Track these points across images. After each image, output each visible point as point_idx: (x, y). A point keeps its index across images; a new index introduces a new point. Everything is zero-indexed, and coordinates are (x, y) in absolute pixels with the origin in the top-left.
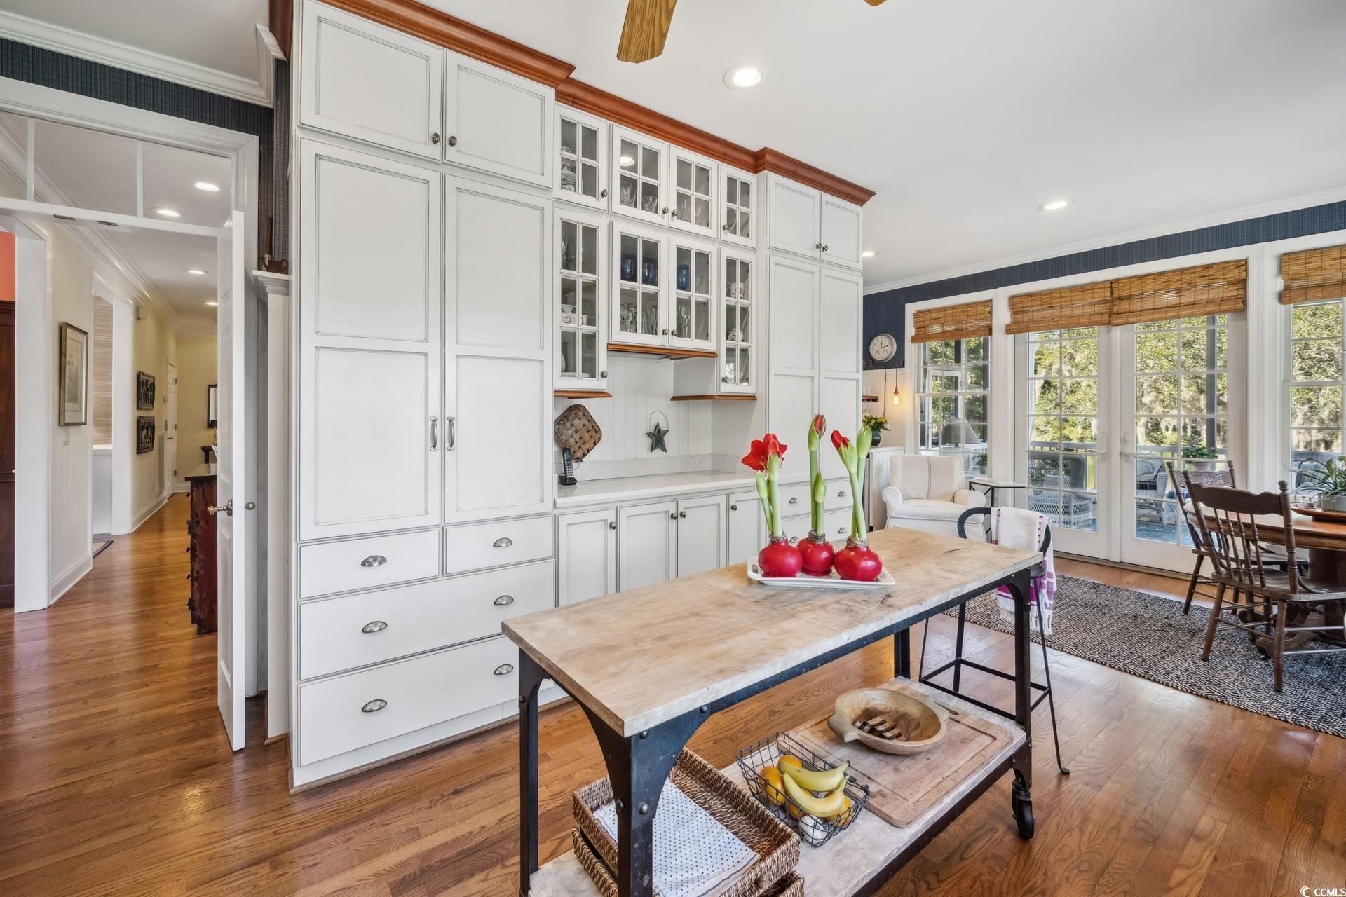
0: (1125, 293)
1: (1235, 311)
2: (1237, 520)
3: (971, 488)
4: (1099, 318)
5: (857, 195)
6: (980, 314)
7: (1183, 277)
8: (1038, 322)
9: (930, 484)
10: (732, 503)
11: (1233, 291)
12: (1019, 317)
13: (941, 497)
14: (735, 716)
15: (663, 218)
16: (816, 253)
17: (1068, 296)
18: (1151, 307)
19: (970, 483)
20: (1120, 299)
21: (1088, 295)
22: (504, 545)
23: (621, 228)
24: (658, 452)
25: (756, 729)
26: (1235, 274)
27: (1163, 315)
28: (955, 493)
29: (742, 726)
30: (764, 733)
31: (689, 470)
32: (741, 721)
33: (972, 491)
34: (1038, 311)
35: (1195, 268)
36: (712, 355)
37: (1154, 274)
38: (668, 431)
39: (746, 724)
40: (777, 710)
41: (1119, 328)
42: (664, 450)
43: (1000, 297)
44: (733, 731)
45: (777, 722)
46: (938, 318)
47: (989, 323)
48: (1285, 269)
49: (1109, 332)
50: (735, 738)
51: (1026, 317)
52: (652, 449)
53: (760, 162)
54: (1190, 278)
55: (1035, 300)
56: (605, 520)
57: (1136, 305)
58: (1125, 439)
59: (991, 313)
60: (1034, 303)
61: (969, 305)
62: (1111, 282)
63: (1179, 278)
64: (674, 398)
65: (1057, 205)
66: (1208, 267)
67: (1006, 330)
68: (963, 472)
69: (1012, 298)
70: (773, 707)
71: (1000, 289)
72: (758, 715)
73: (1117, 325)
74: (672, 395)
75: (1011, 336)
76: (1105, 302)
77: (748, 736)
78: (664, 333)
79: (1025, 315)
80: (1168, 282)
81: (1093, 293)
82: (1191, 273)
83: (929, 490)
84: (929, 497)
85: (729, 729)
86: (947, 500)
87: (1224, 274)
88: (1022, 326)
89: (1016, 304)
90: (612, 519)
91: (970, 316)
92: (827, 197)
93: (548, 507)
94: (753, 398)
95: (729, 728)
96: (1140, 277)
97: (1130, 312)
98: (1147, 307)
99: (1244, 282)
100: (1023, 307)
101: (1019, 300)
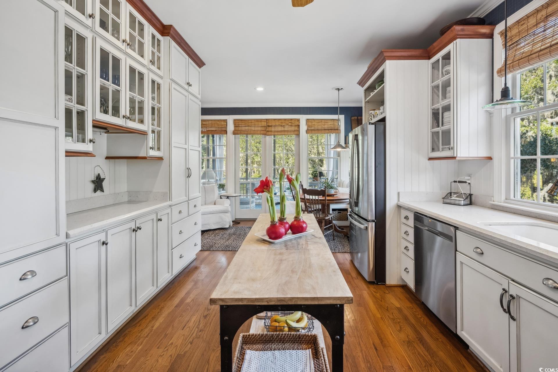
0: (270, 124)
1: (297, 134)
2: (304, 198)
3: (221, 198)
4: (263, 132)
5: (200, 63)
6: (223, 125)
7: (286, 122)
8: (244, 131)
9: (205, 198)
10: (159, 217)
11: (296, 129)
12: (237, 128)
13: (210, 204)
14: (189, 327)
15: (123, 45)
16: (186, 87)
17: (253, 123)
18: (277, 130)
19: (221, 196)
20: (269, 126)
21: (260, 123)
22: (30, 277)
23: (100, 43)
24: (99, 193)
25: (205, 327)
26: (297, 123)
27: (280, 134)
28: (215, 201)
29: (197, 329)
30: (210, 327)
31: (117, 202)
32: (195, 328)
33: (221, 199)
34: (244, 126)
35: (288, 119)
36: (144, 133)
37: (278, 119)
38: (105, 178)
39: (198, 327)
40: (206, 314)
41: (268, 136)
42: (102, 191)
43: (230, 119)
44: (195, 334)
45: (211, 319)
46: (205, 124)
47: (226, 129)
48: (308, 124)
49: (265, 137)
50: (198, 336)
51: (240, 128)
52: (95, 191)
53: (166, 31)
54: (287, 122)
55: (243, 122)
56: (99, 241)
57: (273, 129)
58: (270, 175)
59: (227, 125)
60: (243, 124)
61: (218, 120)
62: (267, 120)
63: (284, 122)
64: (107, 158)
65: (260, 89)
66: (291, 120)
67: (233, 133)
68: (218, 191)
69: (235, 120)
70: (203, 314)
71: (230, 116)
72: (200, 321)
73: (268, 135)
74: (106, 156)
75: (234, 135)
76: (264, 126)
77: (204, 332)
78: (124, 117)
79: (239, 128)
80: (282, 122)
81: (261, 123)
82: (287, 121)
83: (205, 201)
84: (205, 204)
85: (193, 334)
86: (213, 204)
87: (295, 123)
88: (239, 132)
89: (236, 122)
90: (103, 239)
91: (219, 125)
92: (191, 61)
93: (62, 239)
94: (161, 159)
95: (191, 334)
96: (275, 120)
97: (271, 131)
98: (276, 130)
99: (299, 126)
100: (238, 125)
101: (237, 121)
